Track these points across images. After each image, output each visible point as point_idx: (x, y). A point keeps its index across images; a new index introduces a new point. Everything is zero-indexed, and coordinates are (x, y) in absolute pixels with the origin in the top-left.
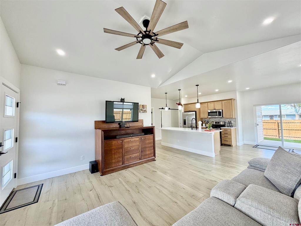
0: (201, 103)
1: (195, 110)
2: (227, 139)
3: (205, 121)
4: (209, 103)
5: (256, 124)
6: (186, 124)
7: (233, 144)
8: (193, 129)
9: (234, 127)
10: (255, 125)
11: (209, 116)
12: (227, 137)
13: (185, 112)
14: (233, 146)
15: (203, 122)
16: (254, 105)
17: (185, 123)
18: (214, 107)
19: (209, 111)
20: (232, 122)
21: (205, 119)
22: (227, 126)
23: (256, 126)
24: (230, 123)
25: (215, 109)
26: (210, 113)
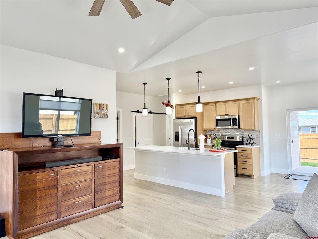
0: (204, 104)
1: (195, 116)
2: (245, 167)
3: (211, 134)
4: (217, 104)
5: (289, 139)
6: (178, 141)
7: (255, 174)
8: (190, 148)
9: (258, 145)
10: (288, 142)
11: (217, 126)
12: (245, 163)
13: (178, 118)
14: (255, 177)
15: (208, 136)
16: (287, 109)
17: (177, 138)
18: (226, 110)
19: (219, 118)
20: (254, 137)
21: (212, 131)
22: (247, 144)
23: (289, 144)
24: (251, 138)
25: (228, 114)
26: (219, 122)
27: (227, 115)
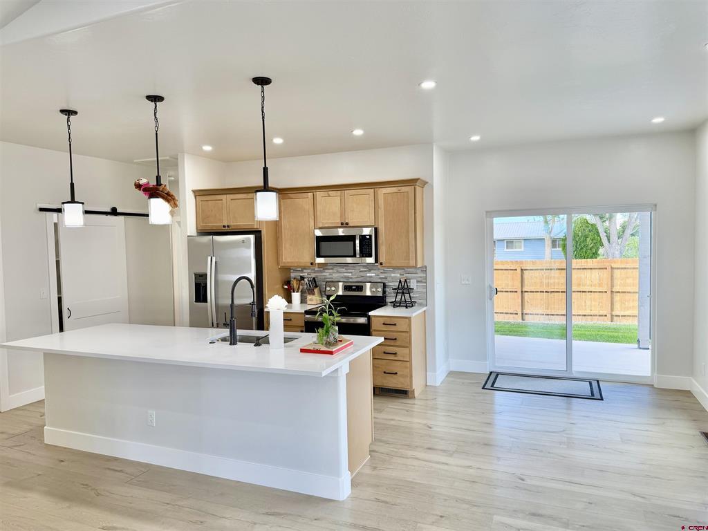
0: (282, 192)
1: (256, 227)
2: (394, 367)
3: (302, 278)
4: (319, 194)
13: (203, 232)
18: (343, 212)
25: (347, 224)
26: (323, 244)
27: (344, 225)
